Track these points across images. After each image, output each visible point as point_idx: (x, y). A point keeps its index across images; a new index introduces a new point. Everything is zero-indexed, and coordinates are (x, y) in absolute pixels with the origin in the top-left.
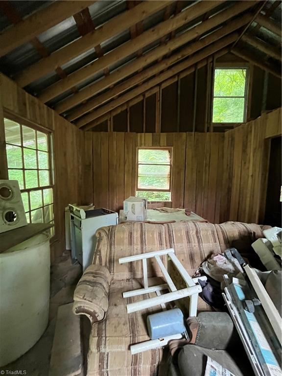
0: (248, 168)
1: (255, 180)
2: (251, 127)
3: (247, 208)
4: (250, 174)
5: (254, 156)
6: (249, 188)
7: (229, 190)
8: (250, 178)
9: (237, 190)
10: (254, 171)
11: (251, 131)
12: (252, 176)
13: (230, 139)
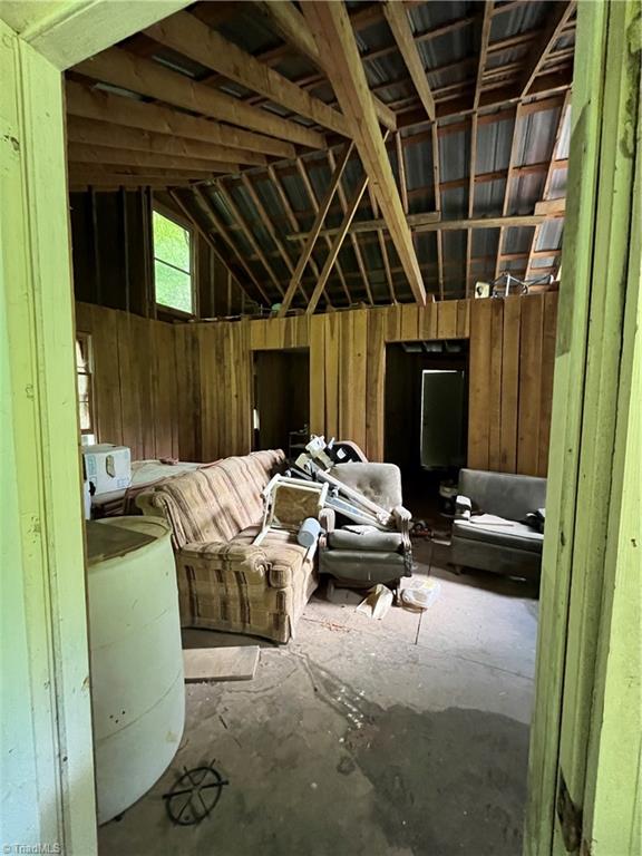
0: (230, 386)
1: (242, 402)
2: (228, 331)
3: (234, 441)
4: (234, 393)
5: (236, 371)
6: (234, 412)
7: (197, 419)
8: (234, 399)
9: (213, 418)
10: (239, 388)
11: (228, 335)
12: (237, 396)
13: (190, 339)
